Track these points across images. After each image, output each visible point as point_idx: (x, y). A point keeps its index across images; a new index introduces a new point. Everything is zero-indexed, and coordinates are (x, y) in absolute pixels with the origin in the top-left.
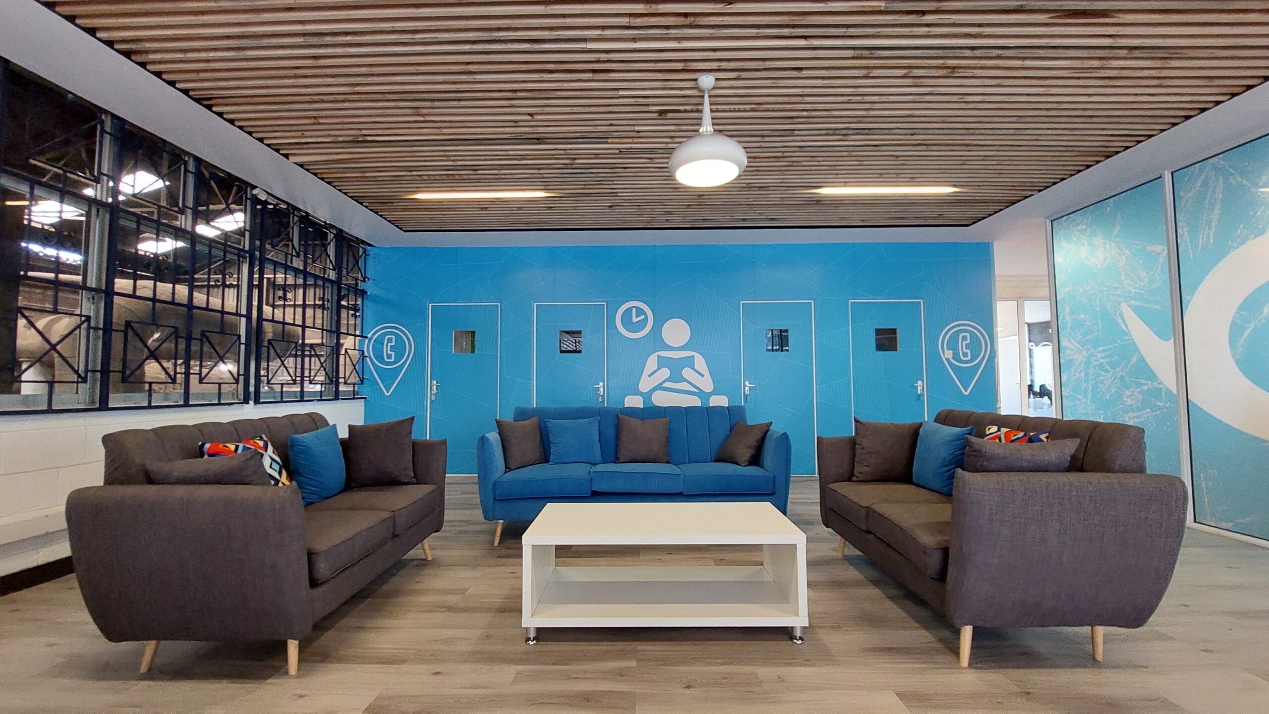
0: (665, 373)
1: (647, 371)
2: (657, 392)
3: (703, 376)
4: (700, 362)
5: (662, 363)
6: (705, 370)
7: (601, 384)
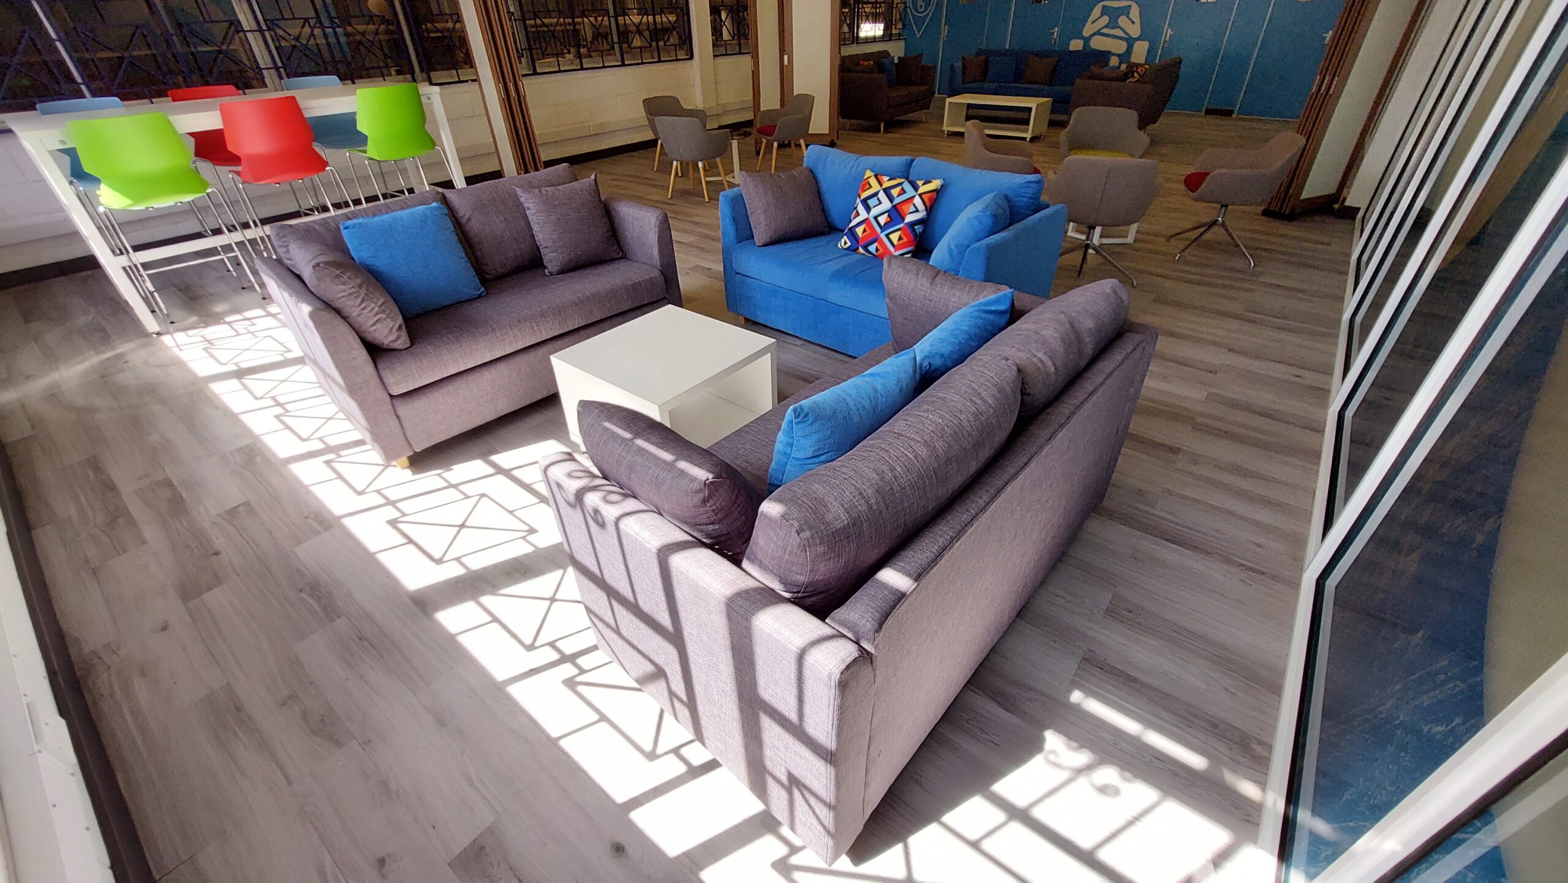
0: (1106, 19)
1: (1091, 19)
2: (1096, 37)
3: (1133, 22)
4: (1135, 12)
5: (1105, 11)
6: (1137, 20)
7: (1056, 29)
